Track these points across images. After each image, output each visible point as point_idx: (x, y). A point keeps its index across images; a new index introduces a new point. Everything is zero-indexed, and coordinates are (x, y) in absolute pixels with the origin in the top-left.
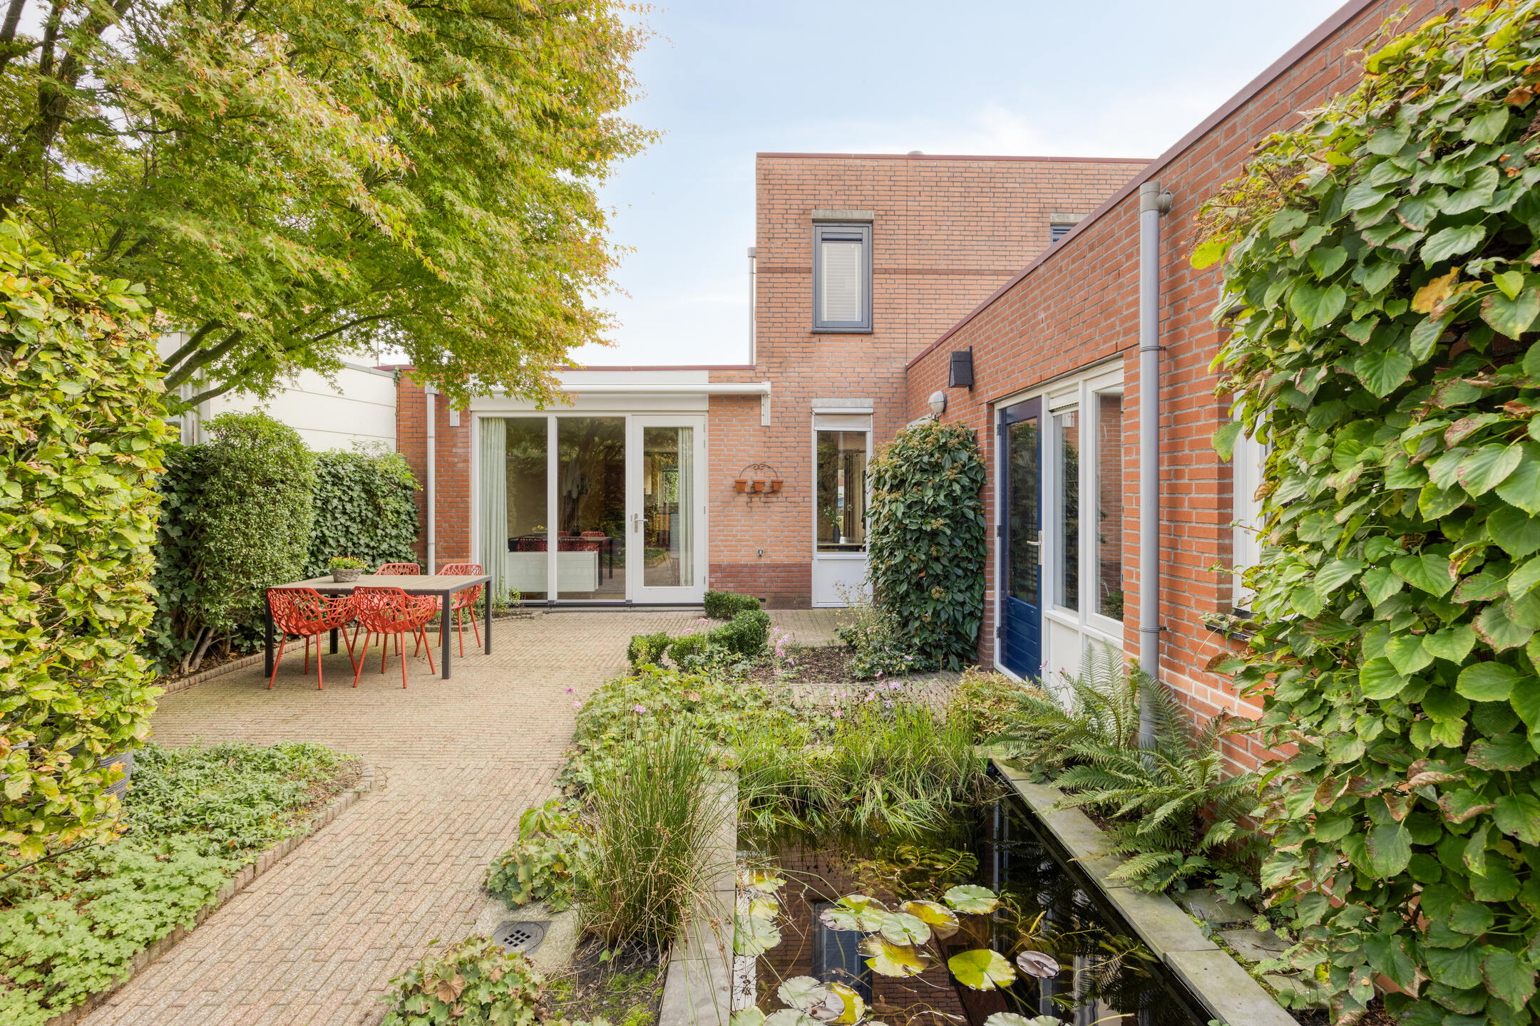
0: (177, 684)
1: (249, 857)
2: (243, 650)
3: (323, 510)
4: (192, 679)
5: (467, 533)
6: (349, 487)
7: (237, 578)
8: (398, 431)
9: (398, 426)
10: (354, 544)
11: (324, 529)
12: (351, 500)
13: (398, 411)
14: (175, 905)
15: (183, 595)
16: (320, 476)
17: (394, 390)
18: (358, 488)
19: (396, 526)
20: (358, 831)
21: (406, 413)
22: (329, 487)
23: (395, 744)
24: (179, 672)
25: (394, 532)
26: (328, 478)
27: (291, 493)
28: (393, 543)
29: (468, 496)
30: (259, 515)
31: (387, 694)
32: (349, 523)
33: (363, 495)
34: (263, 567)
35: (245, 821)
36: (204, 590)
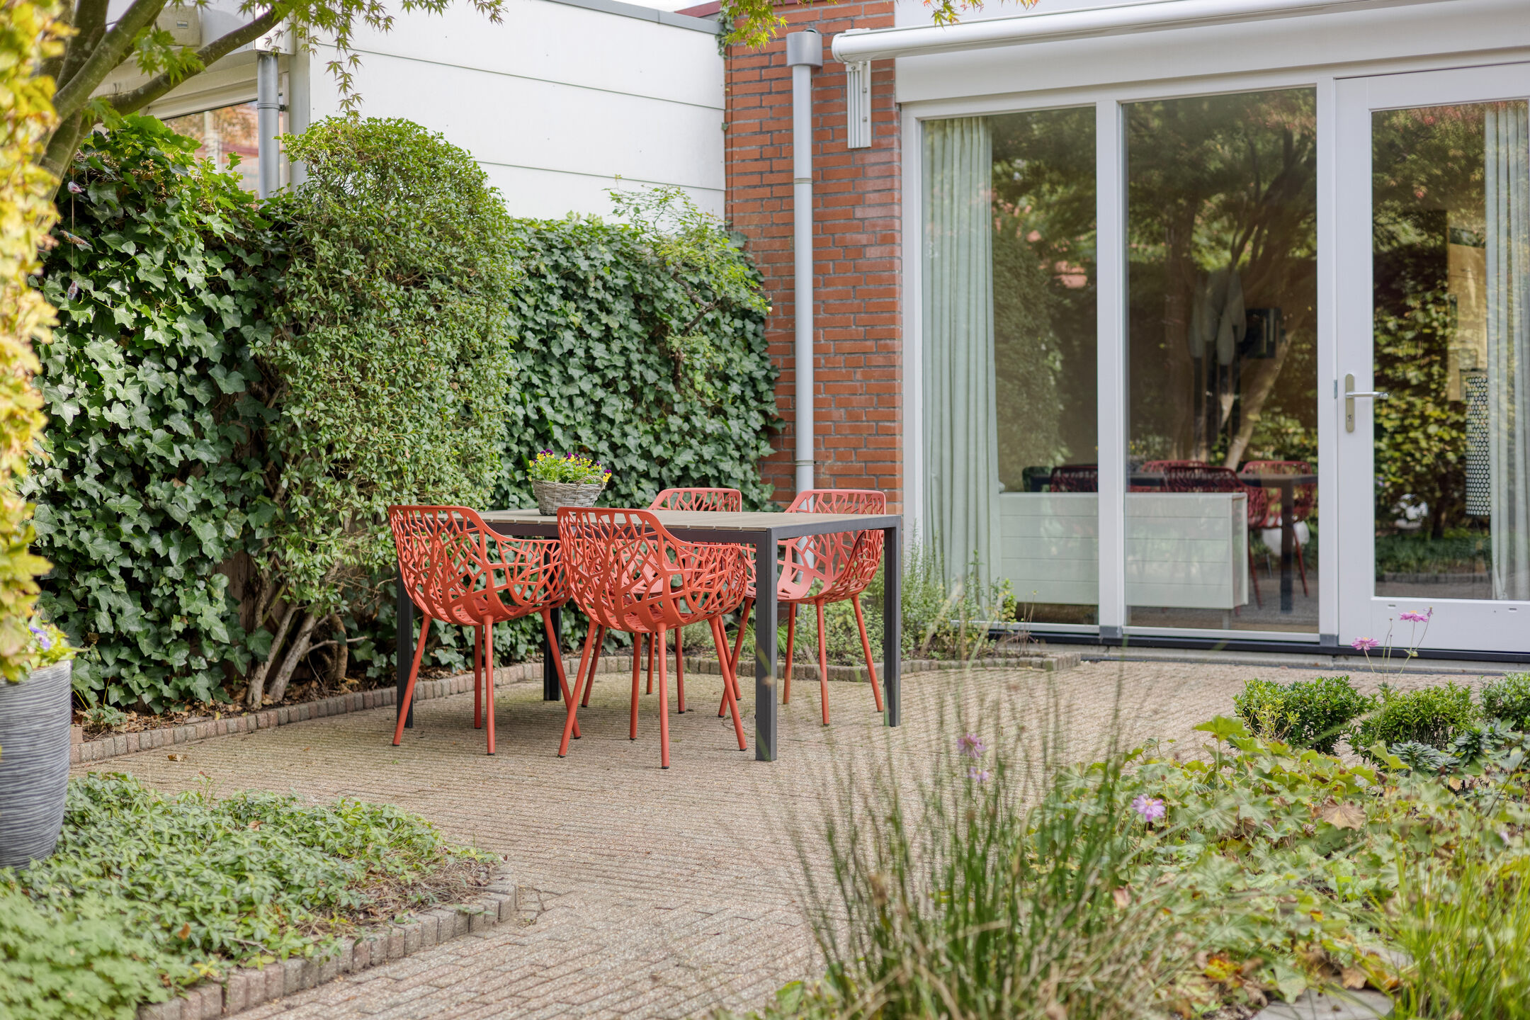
0: (233, 722)
1: (211, 966)
2: (371, 673)
3: (544, 358)
4: (261, 716)
5: (891, 433)
6: (602, 305)
7: (346, 494)
8: (729, 170)
9: (728, 157)
10: (614, 447)
11: (544, 403)
12: (607, 337)
13: (729, 118)
14: (54, 995)
15: (246, 525)
16: (535, 274)
17: (720, 62)
18: (622, 307)
19: (717, 411)
20: (441, 981)
21: (746, 123)
22: (554, 301)
23: (591, 859)
24: (244, 701)
25: (713, 426)
26: (551, 279)
27: (456, 303)
28: (708, 451)
29: (892, 335)
30: (390, 351)
31: (619, 774)
32: (599, 394)
33: (635, 326)
34: (399, 473)
35: (217, 900)
36: (286, 521)
